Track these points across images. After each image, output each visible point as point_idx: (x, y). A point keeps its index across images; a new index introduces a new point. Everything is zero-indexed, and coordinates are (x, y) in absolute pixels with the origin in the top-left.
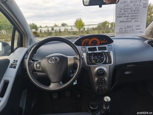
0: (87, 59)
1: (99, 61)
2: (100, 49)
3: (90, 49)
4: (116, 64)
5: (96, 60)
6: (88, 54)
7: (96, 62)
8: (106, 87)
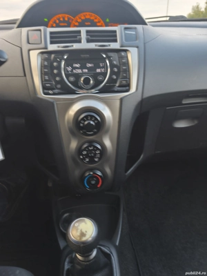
0: (43, 74)
1: (87, 81)
2: (92, 37)
3: (55, 38)
4: (147, 95)
5: (78, 76)
6: (46, 54)
7: (75, 83)
8: (108, 171)
